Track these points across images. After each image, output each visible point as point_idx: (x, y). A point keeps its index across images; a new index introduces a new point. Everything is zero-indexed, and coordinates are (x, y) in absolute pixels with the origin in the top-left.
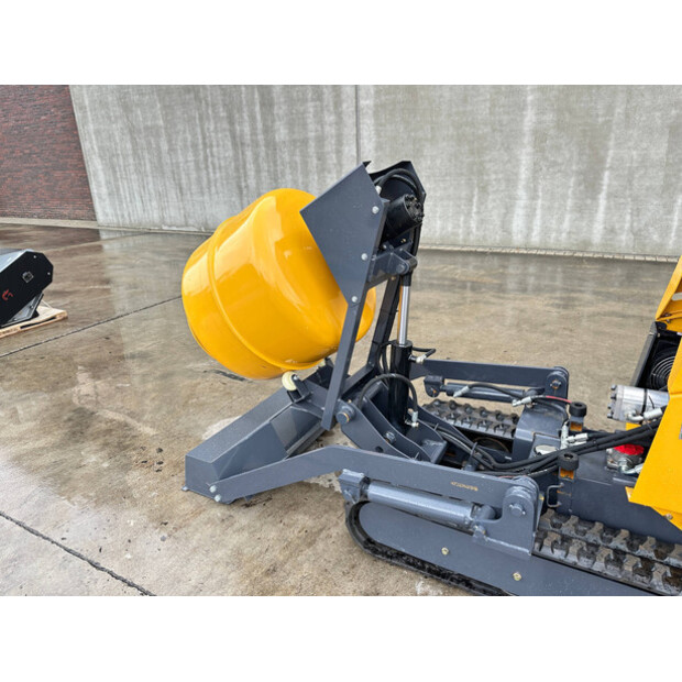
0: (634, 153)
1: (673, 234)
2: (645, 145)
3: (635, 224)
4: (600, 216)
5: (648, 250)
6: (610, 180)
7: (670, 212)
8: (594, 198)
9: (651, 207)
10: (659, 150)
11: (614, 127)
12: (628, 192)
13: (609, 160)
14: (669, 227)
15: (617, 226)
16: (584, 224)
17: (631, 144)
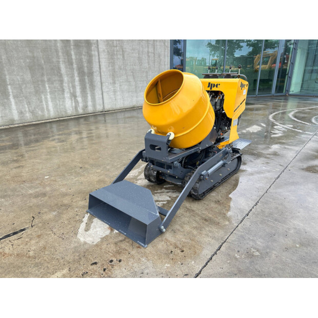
0: (18, 77)
1: (46, 110)
2: (21, 74)
3: (30, 108)
4: (14, 106)
5: (39, 118)
6: (12, 89)
7: (41, 102)
8: (8, 99)
9: (34, 100)
10: (28, 76)
11: (4, 65)
12: (22, 95)
13: (8, 81)
14: (43, 108)
15: (23, 110)
16: (7, 111)
17: (15, 73)
